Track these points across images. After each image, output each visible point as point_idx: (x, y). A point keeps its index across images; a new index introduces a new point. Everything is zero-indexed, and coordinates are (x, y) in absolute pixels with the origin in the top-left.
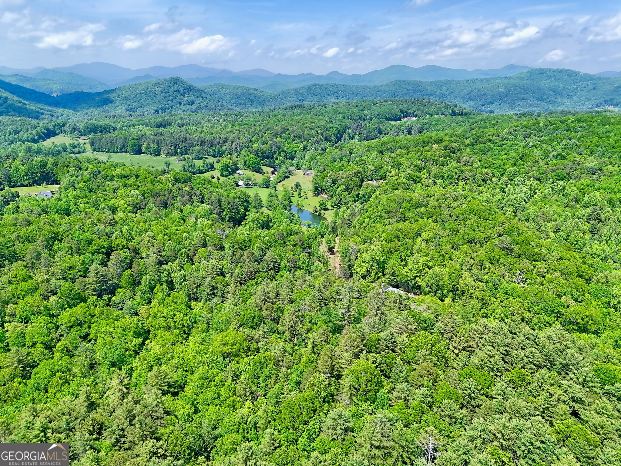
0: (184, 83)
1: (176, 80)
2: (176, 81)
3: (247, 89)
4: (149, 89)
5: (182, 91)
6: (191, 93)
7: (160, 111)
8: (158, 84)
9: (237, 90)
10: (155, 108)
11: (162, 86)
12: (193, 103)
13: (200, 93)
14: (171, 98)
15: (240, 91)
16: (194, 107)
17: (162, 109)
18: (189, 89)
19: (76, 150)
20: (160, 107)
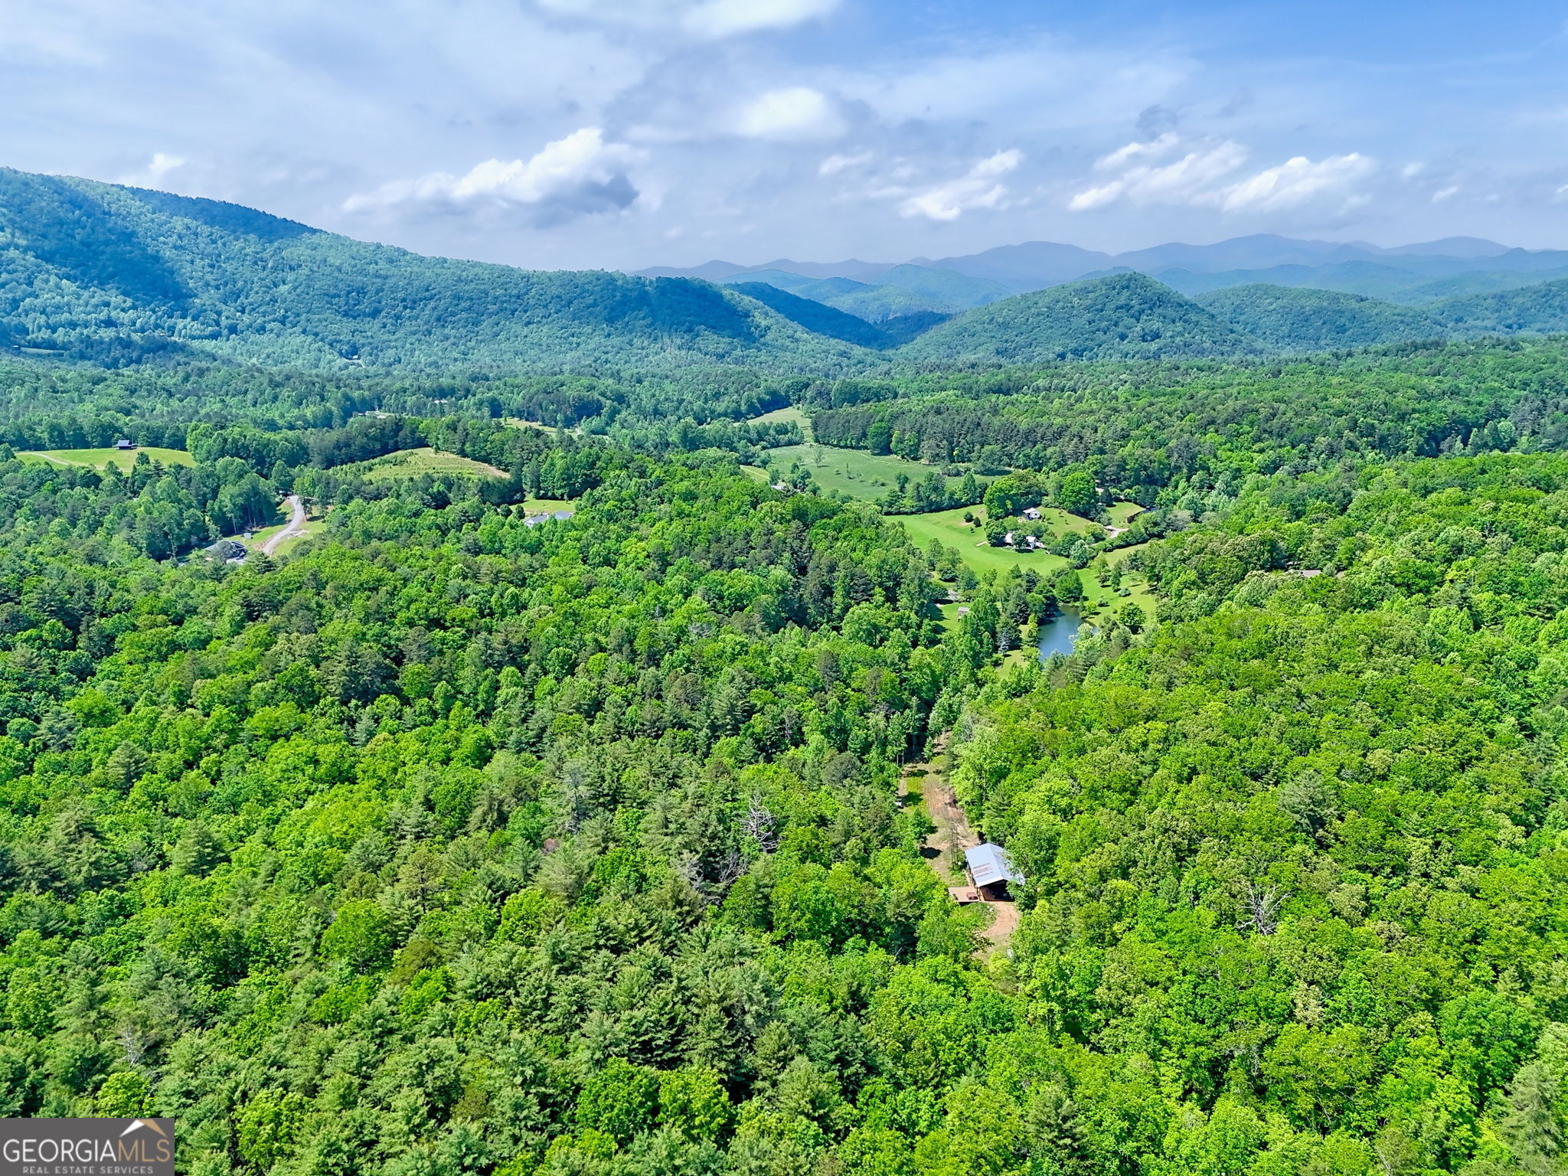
0: (1144, 287)
1: (1130, 280)
2: (1129, 283)
3: (1335, 298)
4: (1060, 304)
5: (1137, 307)
6: (1160, 311)
7: (1069, 356)
8: (1084, 291)
9: (1303, 302)
10: (1059, 349)
11: (1091, 295)
12: (1156, 336)
13: (1184, 307)
14: (1105, 323)
15: (1311, 304)
16: (1154, 346)
17: (1075, 352)
18: (1157, 301)
19: (784, 438)
20: (1073, 345)
